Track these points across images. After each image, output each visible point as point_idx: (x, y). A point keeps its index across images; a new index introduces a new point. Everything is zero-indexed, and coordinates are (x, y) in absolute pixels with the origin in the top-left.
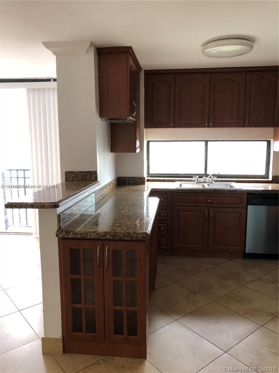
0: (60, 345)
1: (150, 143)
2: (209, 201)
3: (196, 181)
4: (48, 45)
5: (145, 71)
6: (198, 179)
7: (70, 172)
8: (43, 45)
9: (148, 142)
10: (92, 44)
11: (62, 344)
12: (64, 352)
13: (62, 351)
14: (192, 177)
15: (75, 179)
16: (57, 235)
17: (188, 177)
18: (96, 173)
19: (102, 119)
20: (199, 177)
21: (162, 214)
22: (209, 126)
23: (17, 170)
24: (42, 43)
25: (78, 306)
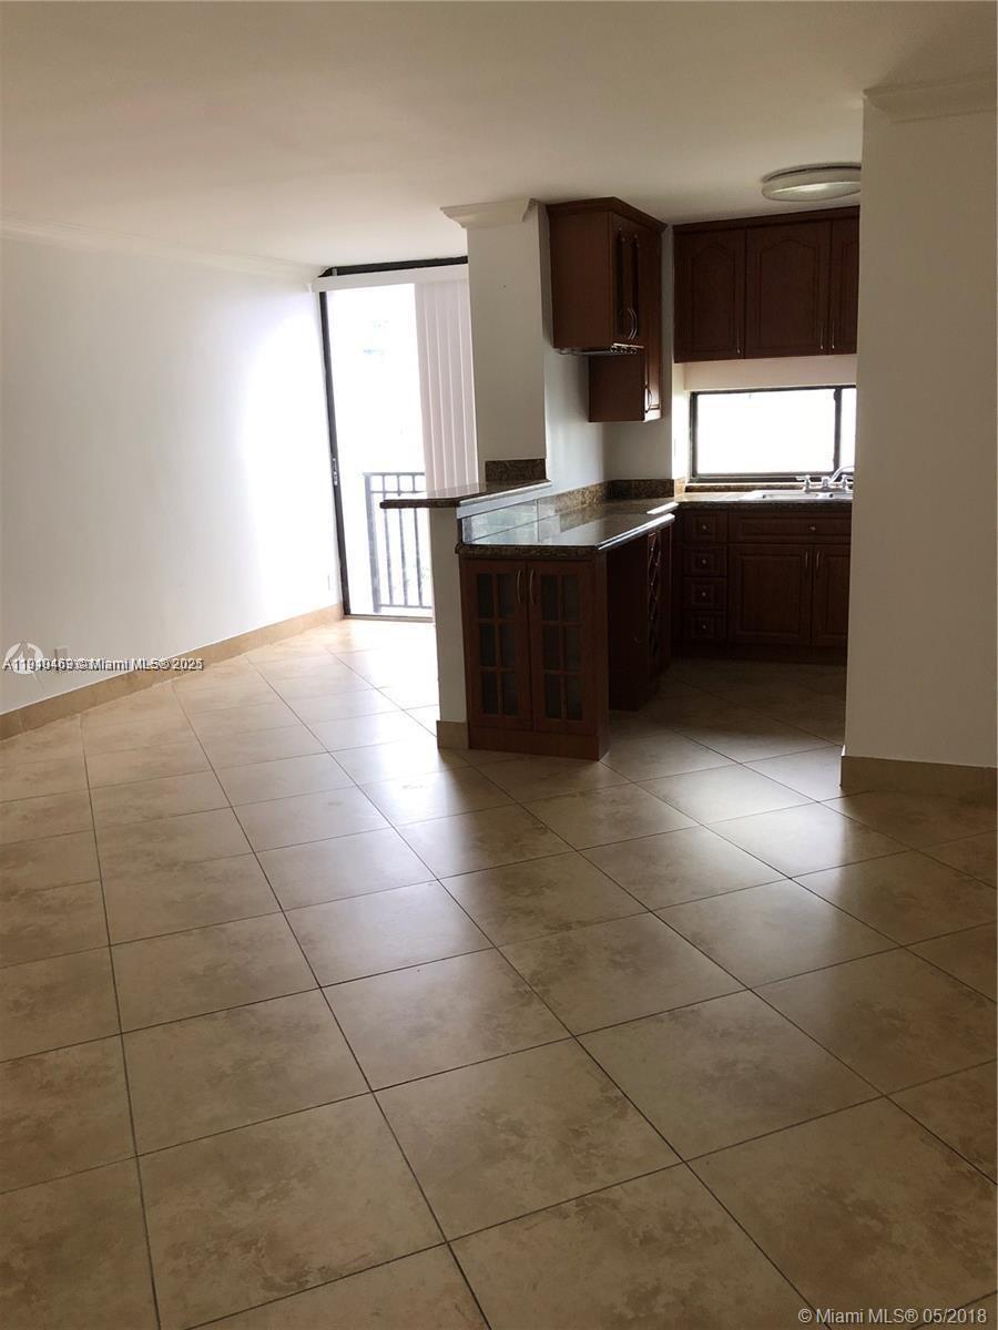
0: (465, 734)
1: (700, 397)
2: (813, 528)
3: (804, 488)
4: (451, 212)
5: (675, 227)
6: (808, 483)
7: (494, 462)
8: (442, 212)
9: (694, 396)
10: (533, 202)
11: (467, 733)
12: (471, 746)
13: (467, 743)
14: (795, 480)
15: (505, 476)
16: (457, 552)
17: (787, 479)
18: (543, 462)
19: (562, 349)
20: (812, 480)
21: (704, 562)
22: (828, 352)
23: (398, 475)
24: (441, 209)
25: (490, 669)
